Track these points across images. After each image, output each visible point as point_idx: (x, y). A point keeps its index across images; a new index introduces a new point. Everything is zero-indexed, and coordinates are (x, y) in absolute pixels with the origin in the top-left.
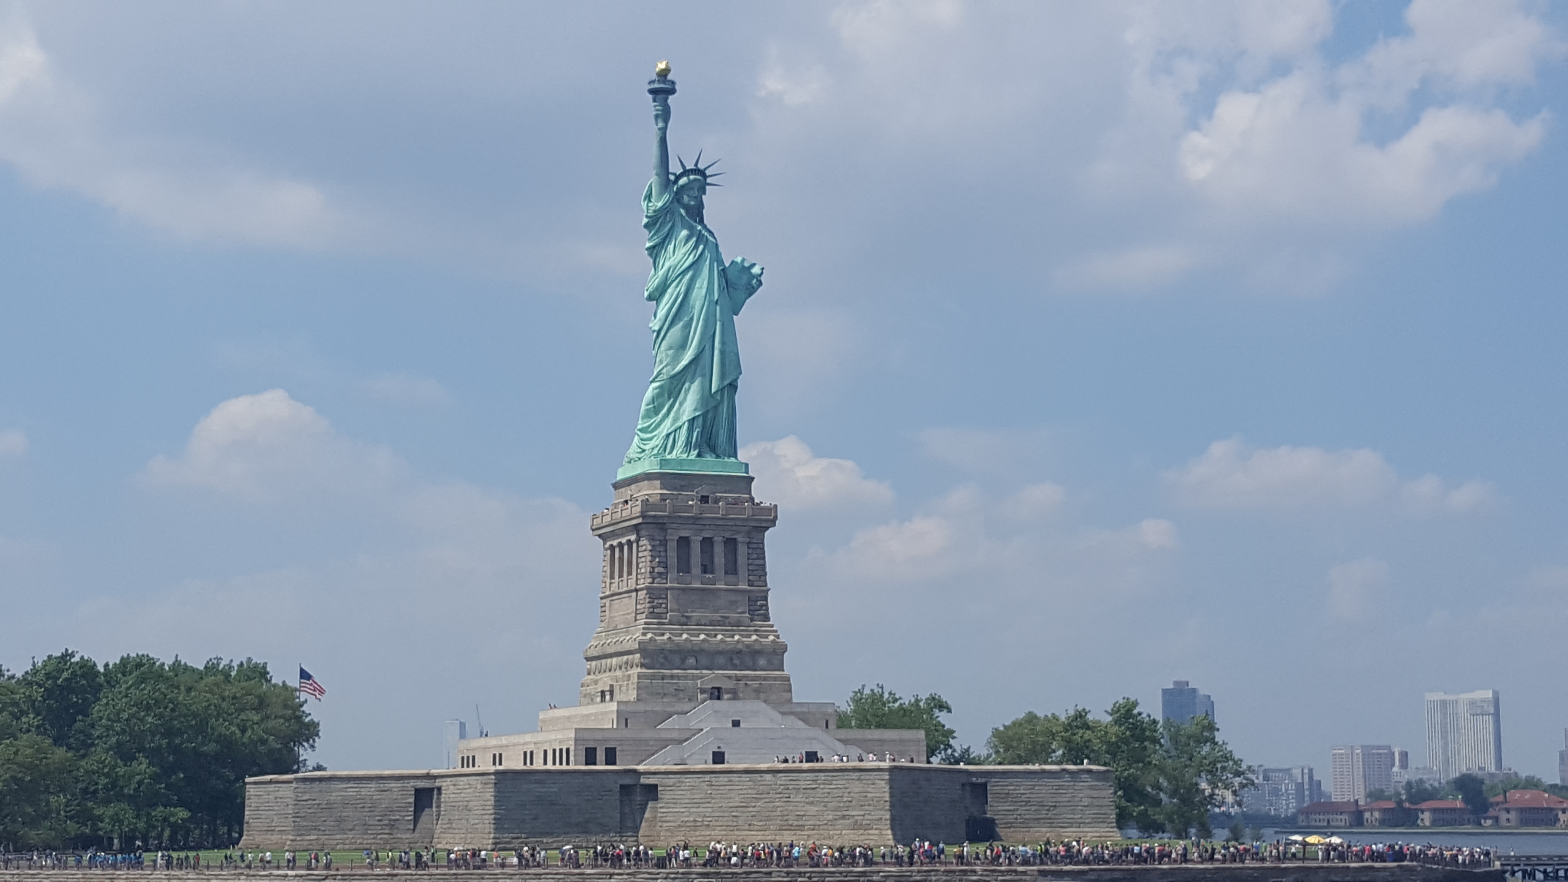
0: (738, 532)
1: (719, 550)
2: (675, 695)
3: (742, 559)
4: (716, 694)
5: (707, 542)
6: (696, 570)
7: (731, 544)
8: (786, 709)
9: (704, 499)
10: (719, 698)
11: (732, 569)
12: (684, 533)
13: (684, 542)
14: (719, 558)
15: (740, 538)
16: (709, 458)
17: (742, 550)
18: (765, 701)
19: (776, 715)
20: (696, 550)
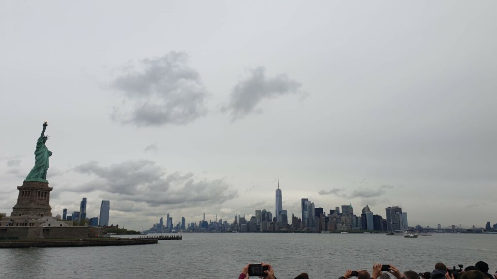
0: (47, 191)
1: (44, 193)
2: (36, 215)
4: (42, 215)
5: (43, 192)
6: (41, 196)
7: (46, 193)
9: (42, 186)
11: (45, 196)
13: (39, 192)
14: (44, 195)
17: (47, 194)
20: (41, 193)
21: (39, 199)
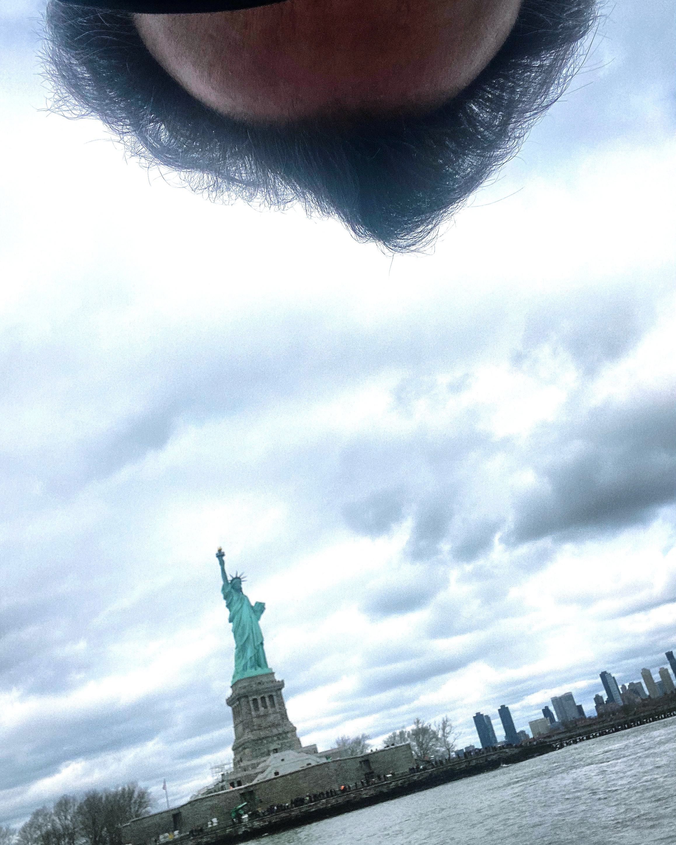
0: (272, 692)
1: (267, 699)
2: (262, 755)
3: (276, 701)
4: (276, 751)
8: (300, 750)
9: (260, 683)
10: (277, 752)
11: (273, 705)
12: (255, 697)
15: (274, 694)
16: (259, 669)
18: (292, 750)
19: (296, 754)
20: (259, 701)
21: (258, 717)
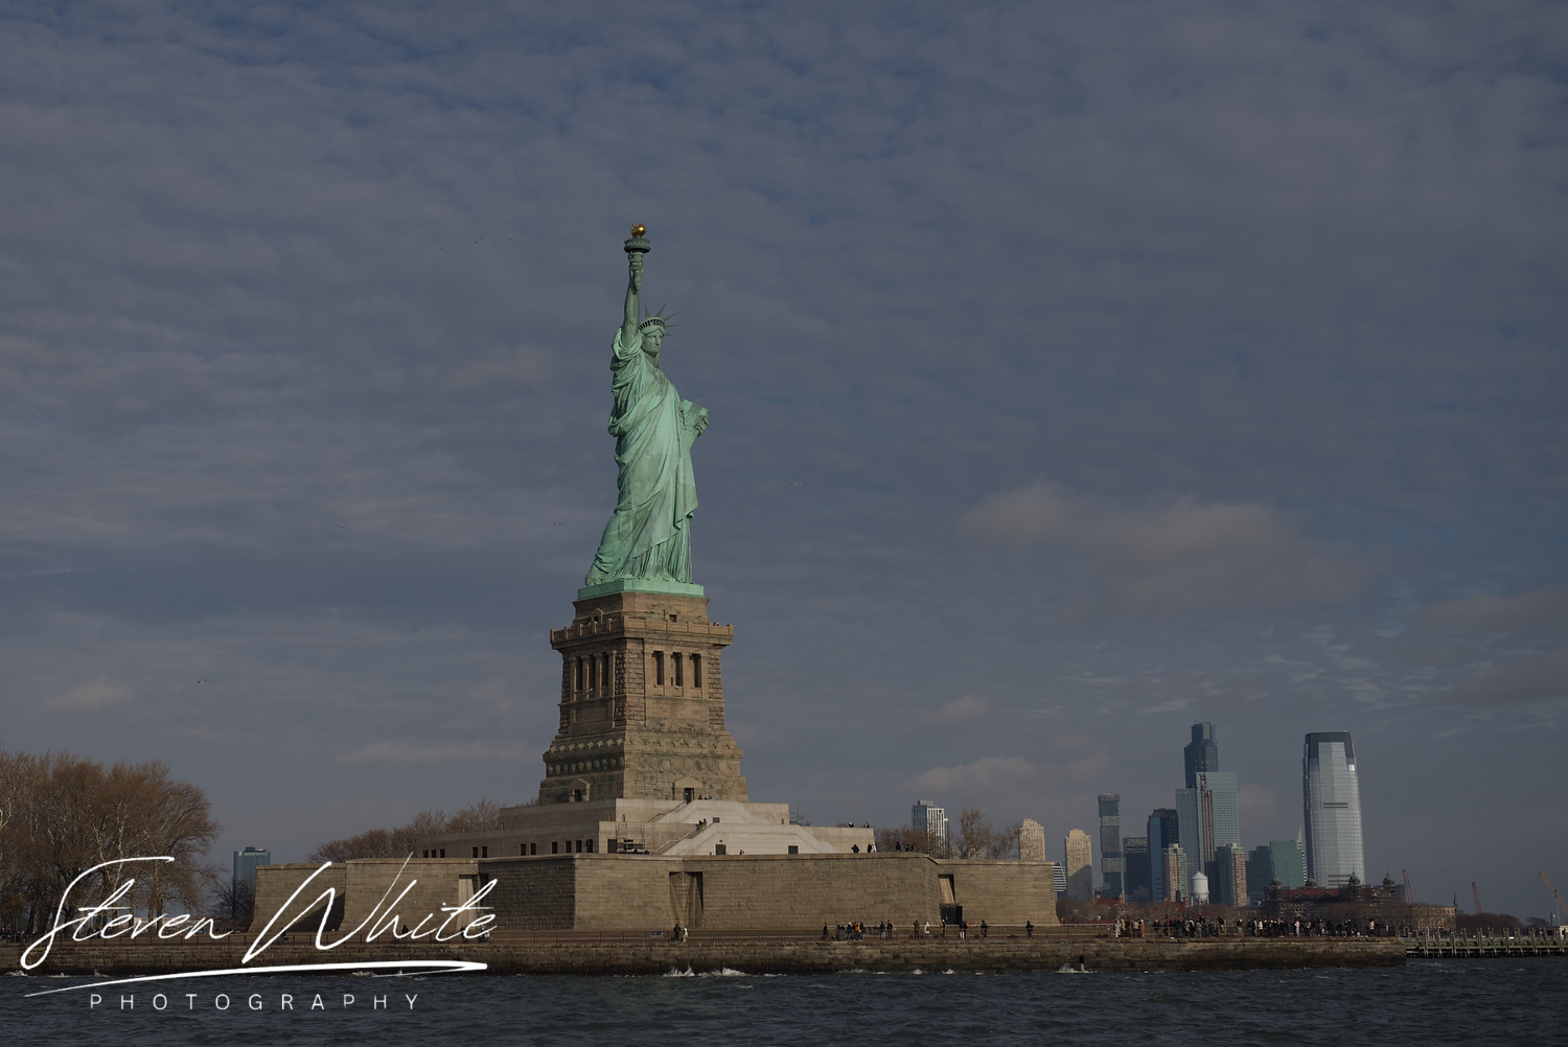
0: (701, 648)
1: (686, 664)
2: (655, 795)
3: (705, 673)
4: (687, 794)
5: (678, 657)
6: (670, 681)
7: (696, 659)
9: (674, 617)
11: (697, 682)
12: (659, 648)
13: (659, 656)
14: (686, 672)
15: (703, 654)
16: (672, 581)
17: (704, 665)
20: (669, 663)
21: (659, 698)
